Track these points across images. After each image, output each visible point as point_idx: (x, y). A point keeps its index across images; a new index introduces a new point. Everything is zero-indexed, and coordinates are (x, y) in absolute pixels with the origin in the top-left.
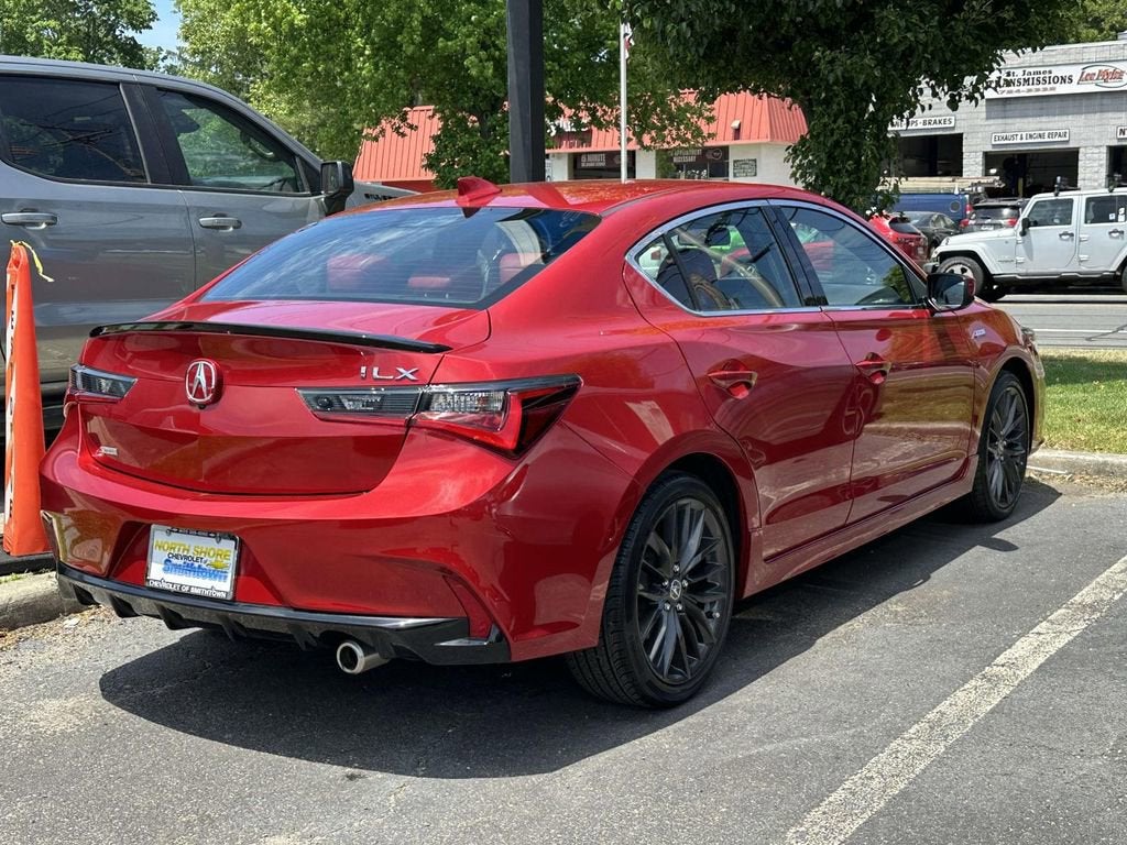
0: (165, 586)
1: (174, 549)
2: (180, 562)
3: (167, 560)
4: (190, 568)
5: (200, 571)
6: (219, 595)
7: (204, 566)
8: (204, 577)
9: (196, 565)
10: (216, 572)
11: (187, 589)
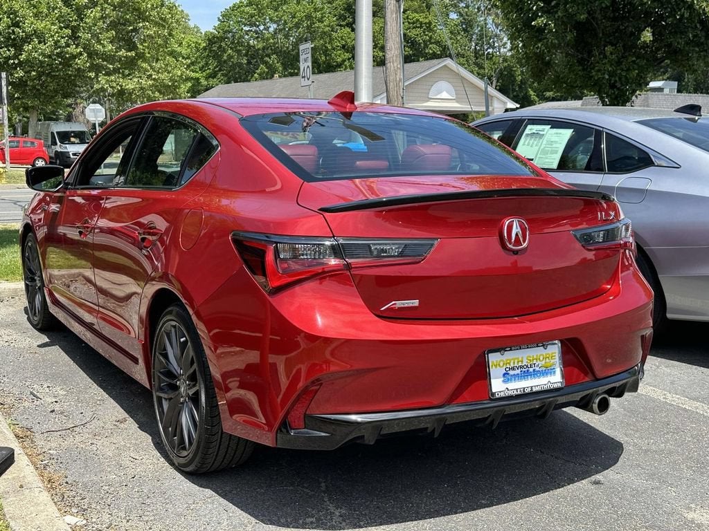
0: (510, 393)
1: (509, 363)
2: (518, 371)
3: (504, 375)
4: (526, 373)
5: (536, 374)
6: (556, 386)
7: (537, 369)
8: (539, 377)
9: (531, 370)
10: (548, 371)
11: (530, 389)
